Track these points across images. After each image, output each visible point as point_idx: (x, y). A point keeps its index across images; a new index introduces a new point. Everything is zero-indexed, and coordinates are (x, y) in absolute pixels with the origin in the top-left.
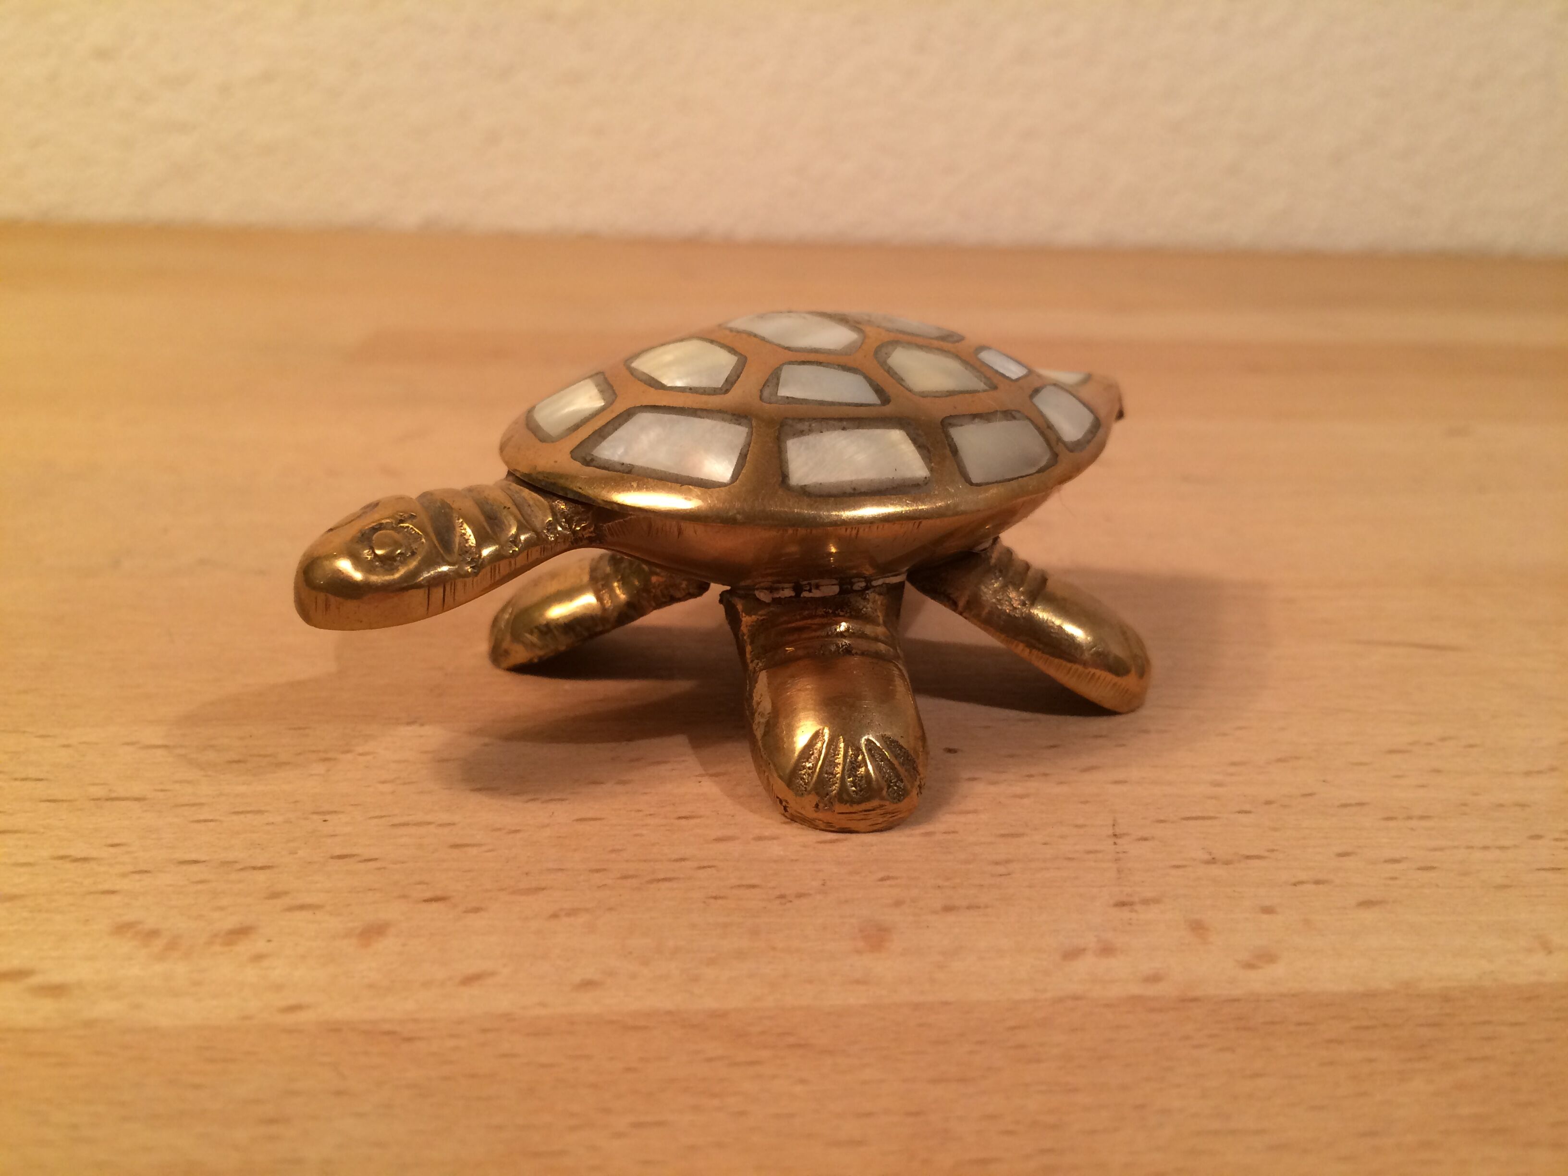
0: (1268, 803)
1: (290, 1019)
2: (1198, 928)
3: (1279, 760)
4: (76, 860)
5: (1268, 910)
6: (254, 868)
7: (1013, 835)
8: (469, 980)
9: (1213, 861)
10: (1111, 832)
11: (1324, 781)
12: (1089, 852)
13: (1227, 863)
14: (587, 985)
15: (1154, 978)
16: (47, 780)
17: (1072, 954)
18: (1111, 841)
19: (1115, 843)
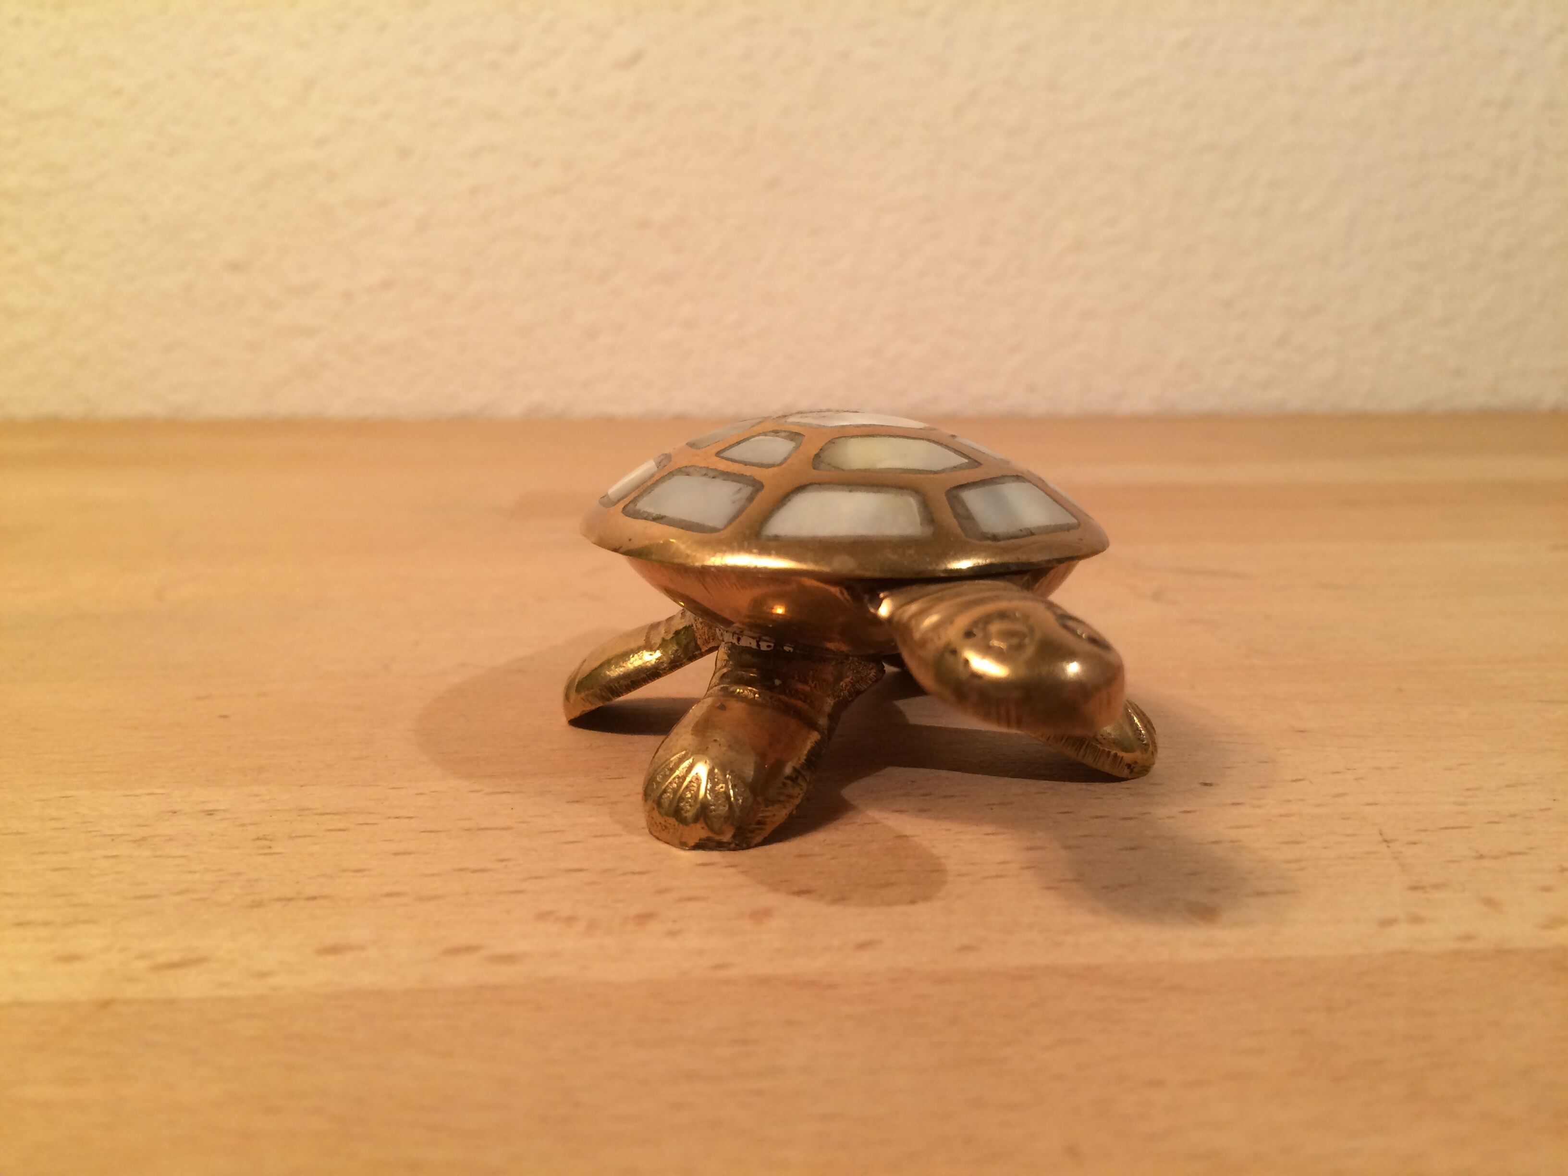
0: (1513, 816)
1: (722, 974)
2: (1490, 902)
3: (1508, 786)
4: (475, 871)
5: (1547, 889)
6: (633, 873)
7: (1293, 842)
8: (862, 946)
9: (1481, 857)
10: (1380, 838)
11: (1554, 800)
12: (1369, 853)
13: (1496, 858)
14: (965, 949)
15: (1468, 938)
16: (417, 817)
17: (1387, 923)
18: (1384, 845)
19: (1388, 847)
